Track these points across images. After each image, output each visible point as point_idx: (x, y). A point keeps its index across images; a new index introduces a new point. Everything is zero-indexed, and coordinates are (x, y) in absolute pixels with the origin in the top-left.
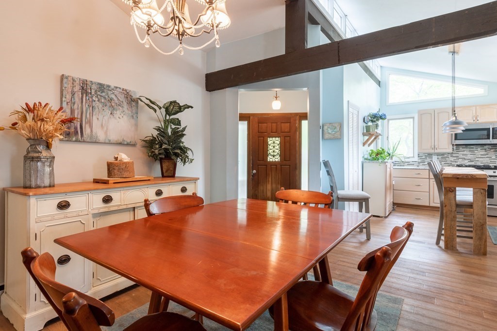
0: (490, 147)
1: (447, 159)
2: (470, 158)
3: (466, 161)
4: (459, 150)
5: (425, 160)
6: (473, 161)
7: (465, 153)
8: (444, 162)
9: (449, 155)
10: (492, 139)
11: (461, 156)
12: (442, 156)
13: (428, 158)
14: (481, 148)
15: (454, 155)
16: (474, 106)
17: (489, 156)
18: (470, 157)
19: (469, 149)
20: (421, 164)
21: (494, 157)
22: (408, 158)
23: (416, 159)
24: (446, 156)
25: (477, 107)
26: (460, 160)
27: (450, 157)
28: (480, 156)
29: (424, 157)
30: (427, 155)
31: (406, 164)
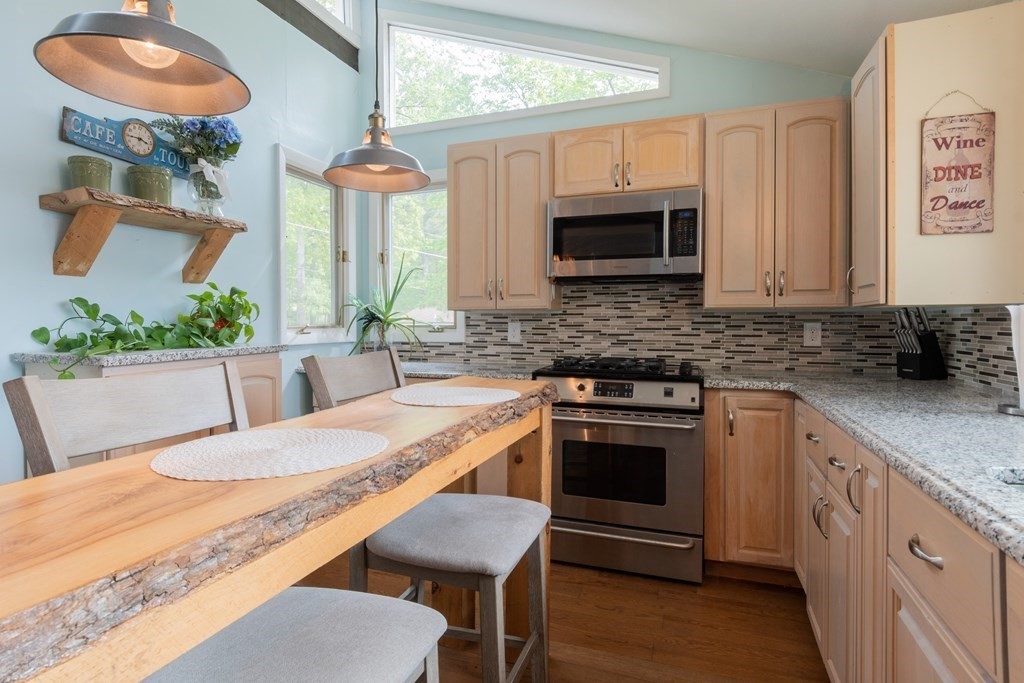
0: (675, 288)
1: (550, 333)
2: (616, 331)
3: (606, 343)
4: (585, 302)
5: (487, 338)
6: (624, 343)
7: (602, 311)
8: (542, 347)
9: (556, 320)
10: (672, 254)
11: (591, 325)
12: (534, 324)
13: (493, 331)
14: (650, 294)
15: (571, 320)
16: (617, 126)
17: (672, 323)
18: (616, 326)
19: (612, 298)
20: (476, 353)
21: (686, 329)
22: (441, 330)
23: (460, 335)
24: (545, 322)
25: (628, 131)
26: (588, 338)
27: (556, 326)
28: (646, 324)
29: (482, 329)
30: (491, 319)
31: (433, 352)
